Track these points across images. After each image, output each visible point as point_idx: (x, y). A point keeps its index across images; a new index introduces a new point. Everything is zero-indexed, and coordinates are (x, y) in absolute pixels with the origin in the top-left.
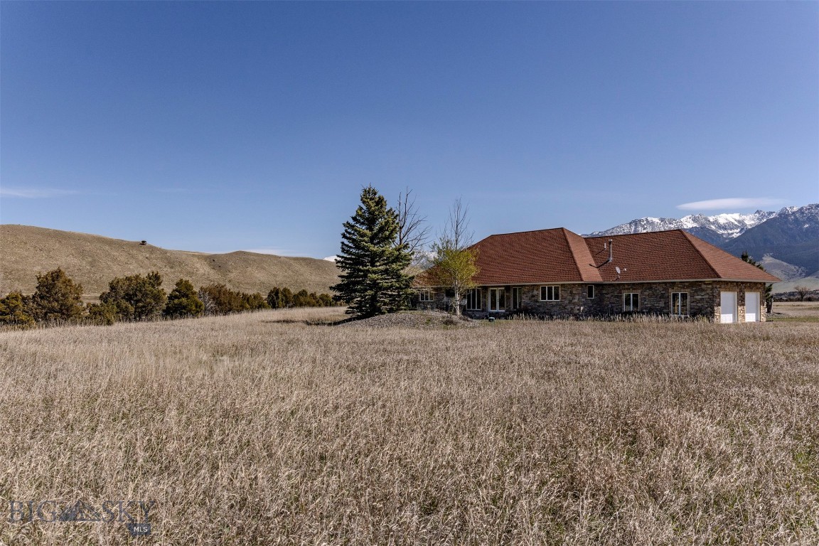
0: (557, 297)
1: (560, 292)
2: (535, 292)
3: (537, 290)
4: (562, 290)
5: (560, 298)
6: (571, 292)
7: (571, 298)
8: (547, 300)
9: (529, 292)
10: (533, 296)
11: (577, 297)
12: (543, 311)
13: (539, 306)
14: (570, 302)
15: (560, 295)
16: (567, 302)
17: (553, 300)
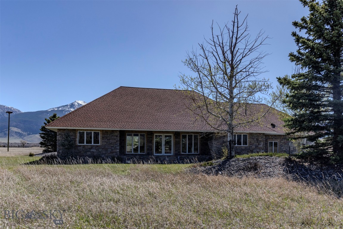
0: (245, 143)
6: (257, 140)
7: (257, 144)
11: (262, 143)
14: (256, 147)
16: (254, 147)
17: (242, 145)
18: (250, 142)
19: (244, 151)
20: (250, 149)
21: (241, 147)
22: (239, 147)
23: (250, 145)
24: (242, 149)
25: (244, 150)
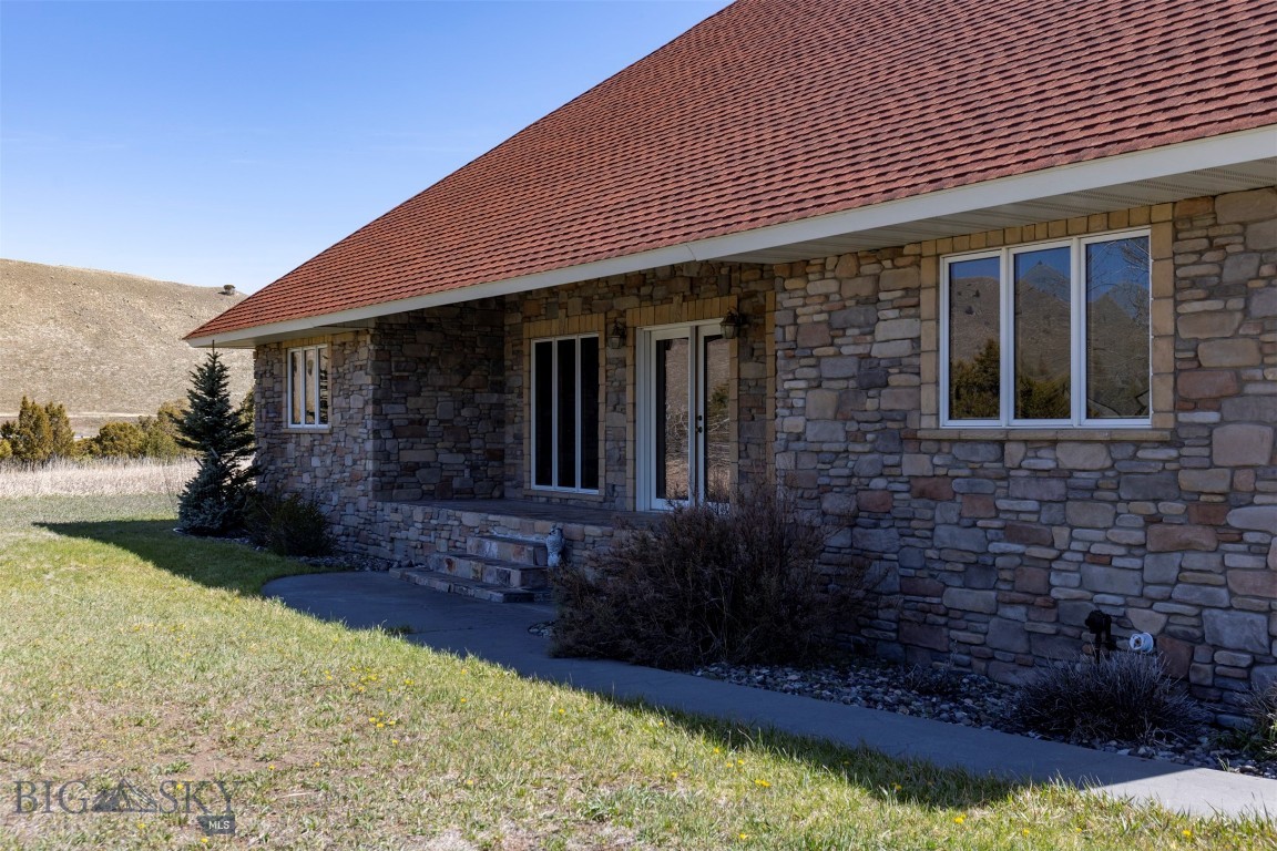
1: (1160, 317)
2: (892, 335)
3: (910, 302)
4: (1181, 288)
5: (1160, 394)
8: (1006, 419)
9: (835, 331)
10: (873, 376)
12: (968, 541)
13: (926, 491)
15: (1160, 357)
17: (1078, 419)
18: (1189, 362)
19: (1102, 514)
20: (1188, 479)
21: (1053, 443)
22: (1032, 444)
23: (1183, 403)
24: (1064, 474)
25: (1090, 493)
